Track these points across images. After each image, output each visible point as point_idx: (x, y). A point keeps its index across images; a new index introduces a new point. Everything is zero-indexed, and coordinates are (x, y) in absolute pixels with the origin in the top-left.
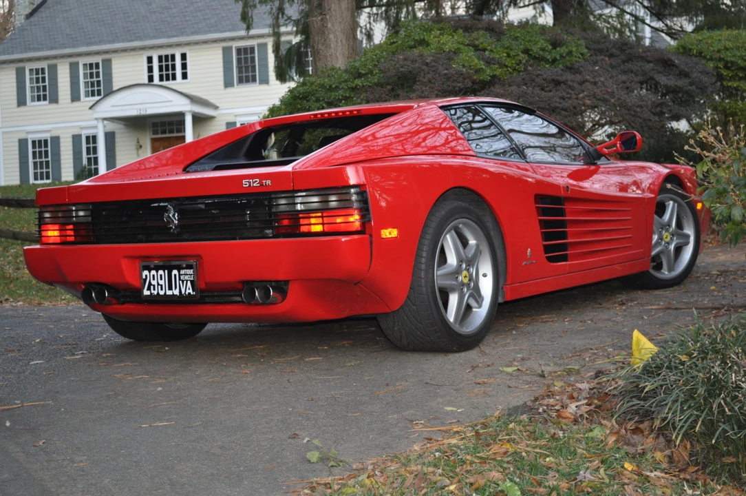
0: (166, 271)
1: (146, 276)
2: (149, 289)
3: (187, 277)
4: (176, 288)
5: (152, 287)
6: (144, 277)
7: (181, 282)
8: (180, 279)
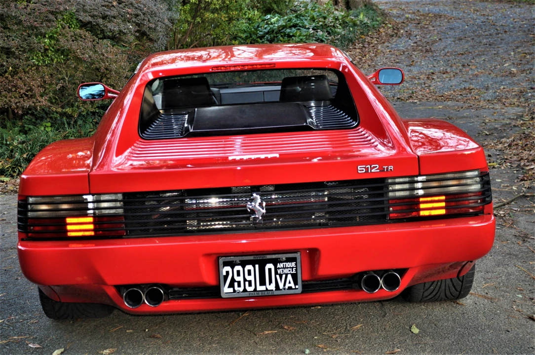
0: (257, 266)
1: (227, 272)
2: (231, 285)
3: (286, 271)
4: (270, 282)
5: (236, 284)
6: (225, 274)
7: (278, 276)
8: (276, 273)
